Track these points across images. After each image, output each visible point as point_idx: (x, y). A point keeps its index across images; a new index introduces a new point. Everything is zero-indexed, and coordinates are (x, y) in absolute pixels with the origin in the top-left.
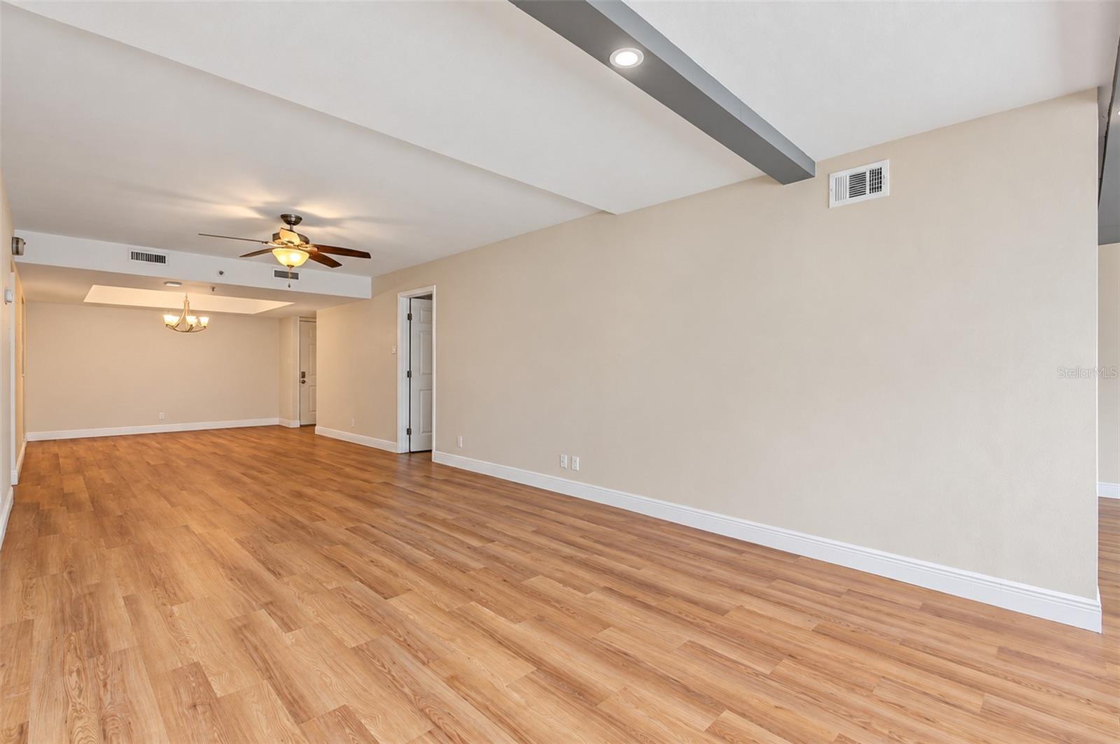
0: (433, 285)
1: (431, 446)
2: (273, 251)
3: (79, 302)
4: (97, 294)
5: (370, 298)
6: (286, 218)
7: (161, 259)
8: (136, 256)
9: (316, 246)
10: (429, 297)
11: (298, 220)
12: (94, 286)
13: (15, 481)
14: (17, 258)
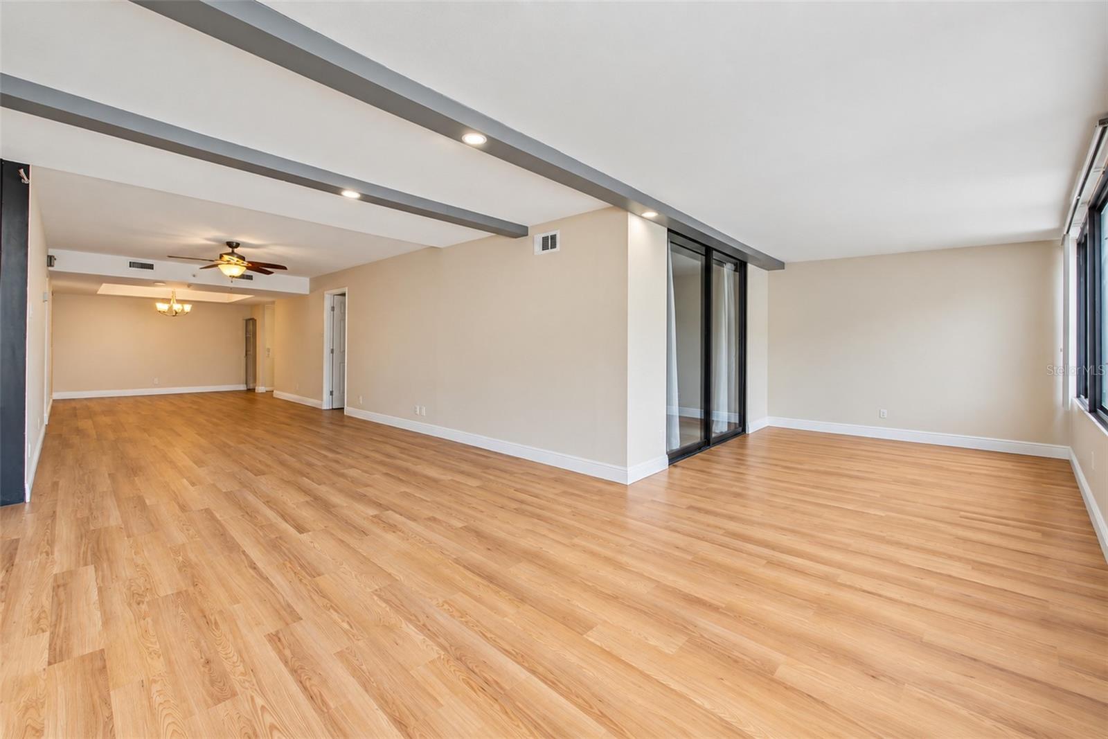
0: (345, 287)
1: (344, 405)
2: (219, 266)
3: (94, 294)
4: (105, 289)
5: (308, 293)
6: (230, 244)
7: (151, 267)
8: (132, 265)
9: (249, 262)
10: (344, 295)
11: (238, 245)
12: (104, 285)
13: (46, 422)
14: (50, 268)
